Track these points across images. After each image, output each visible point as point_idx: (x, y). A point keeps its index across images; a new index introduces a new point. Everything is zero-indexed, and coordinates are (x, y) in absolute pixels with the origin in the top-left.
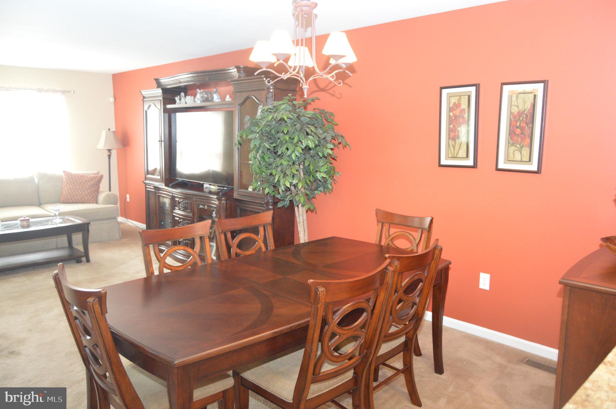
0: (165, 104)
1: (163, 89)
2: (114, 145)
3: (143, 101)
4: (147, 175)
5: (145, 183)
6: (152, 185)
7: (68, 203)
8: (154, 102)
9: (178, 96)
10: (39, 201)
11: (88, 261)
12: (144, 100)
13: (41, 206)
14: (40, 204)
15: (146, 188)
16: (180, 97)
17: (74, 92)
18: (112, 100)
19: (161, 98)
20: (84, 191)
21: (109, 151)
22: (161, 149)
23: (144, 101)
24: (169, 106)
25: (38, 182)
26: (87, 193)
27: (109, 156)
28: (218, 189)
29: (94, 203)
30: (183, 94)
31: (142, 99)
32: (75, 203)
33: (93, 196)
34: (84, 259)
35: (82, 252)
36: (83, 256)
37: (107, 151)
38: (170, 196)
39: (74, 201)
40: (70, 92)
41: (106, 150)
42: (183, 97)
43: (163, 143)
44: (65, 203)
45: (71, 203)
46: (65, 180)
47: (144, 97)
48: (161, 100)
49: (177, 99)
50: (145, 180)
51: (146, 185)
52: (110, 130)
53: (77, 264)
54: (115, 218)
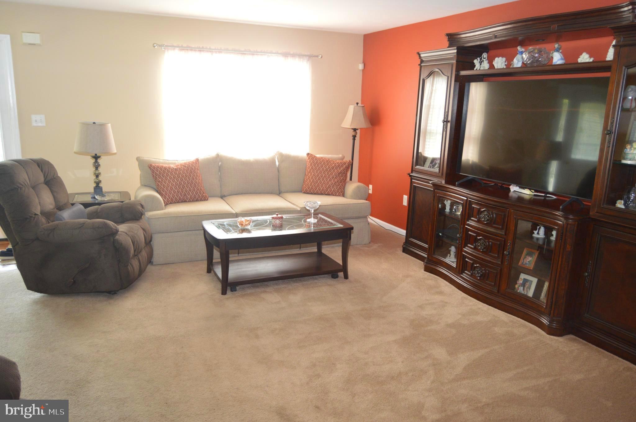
0: (458, 70)
1: (458, 49)
2: (362, 123)
3: (419, 66)
4: (416, 166)
5: (410, 176)
6: (430, 182)
7: (312, 194)
8: (439, 67)
9: (478, 58)
10: (279, 190)
11: (346, 277)
12: (422, 65)
13: (280, 195)
14: (279, 193)
15: (411, 182)
16: (481, 59)
17: (322, 57)
18: (361, 67)
19: (455, 62)
20: (330, 180)
21: (355, 130)
22: (444, 133)
23: (421, 67)
24: (463, 73)
25: (279, 165)
26: (334, 183)
27: (354, 137)
28: (535, 195)
29: (341, 196)
30: (485, 55)
31: (419, 63)
32: (319, 194)
33: (341, 186)
34: (341, 274)
35: (341, 265)
36: (340, 271)
37: (353, 130)
38: (462, 200)
39: (318, 192)
40: (317, 56)
41: (351, 129)
42: (484, 60)
43: (449, 124)
44: (308, 193)
45: (315, 194)
46: (308, 165)
47: (422, 61)
48: (452, 65)
49: (476, 62)
50: (412, 172)
51: (411, 179)
52: (358, 105)
53: (333, 279)
54: (366, 217)
